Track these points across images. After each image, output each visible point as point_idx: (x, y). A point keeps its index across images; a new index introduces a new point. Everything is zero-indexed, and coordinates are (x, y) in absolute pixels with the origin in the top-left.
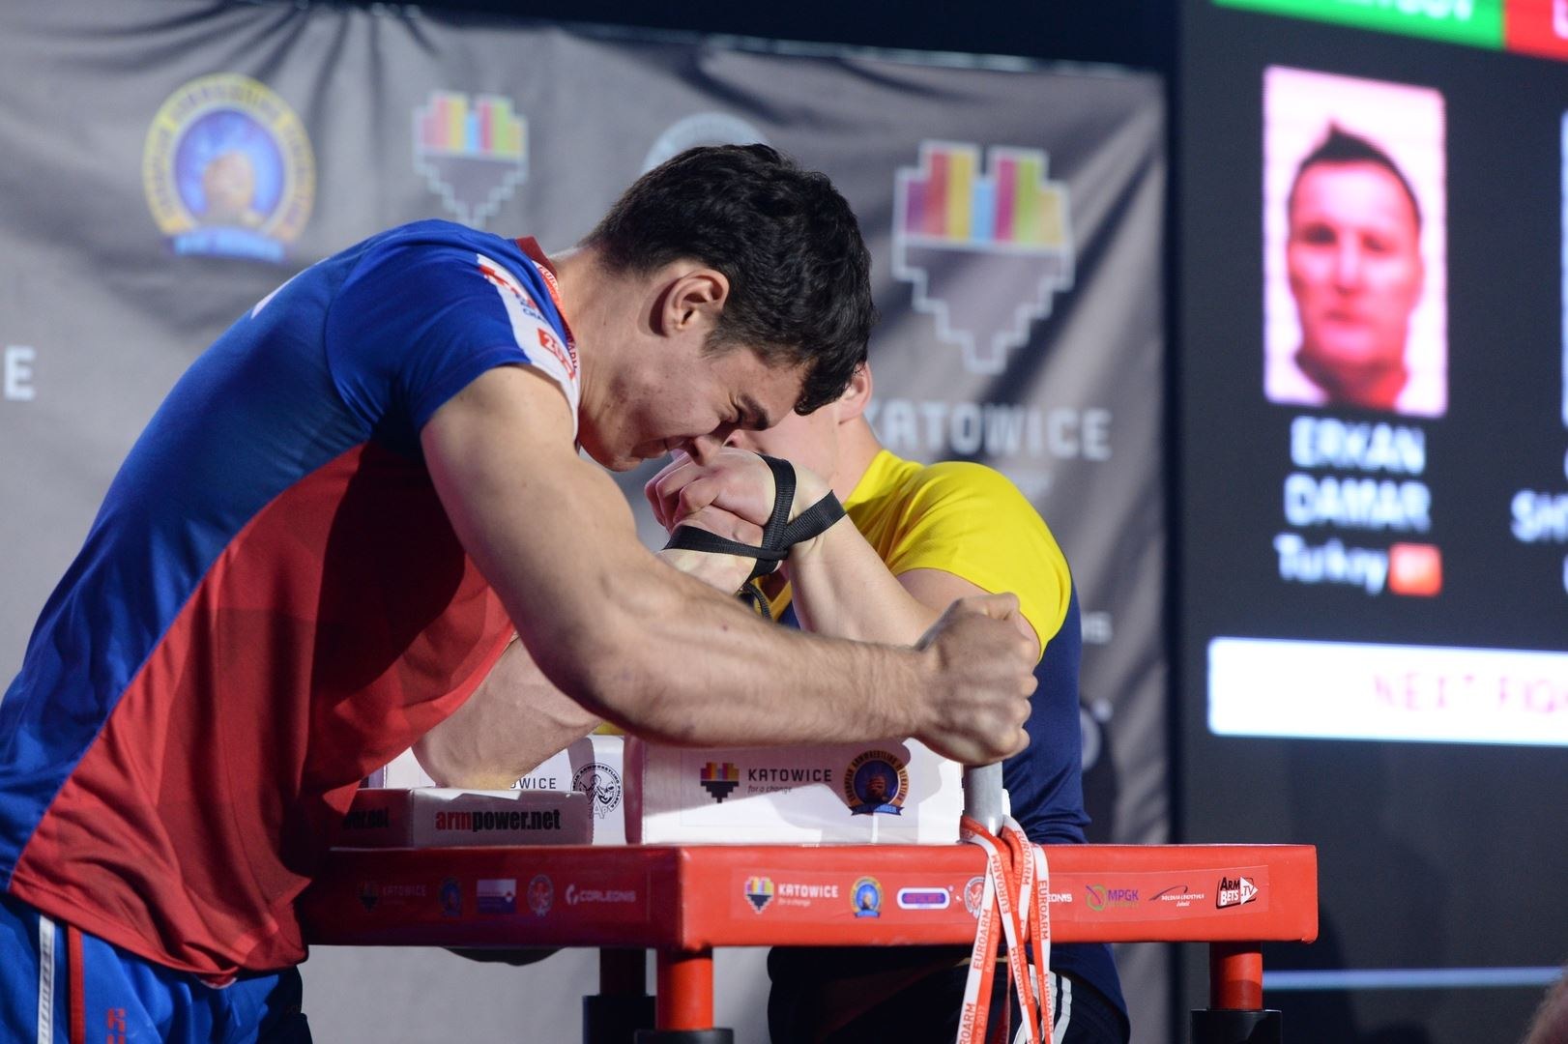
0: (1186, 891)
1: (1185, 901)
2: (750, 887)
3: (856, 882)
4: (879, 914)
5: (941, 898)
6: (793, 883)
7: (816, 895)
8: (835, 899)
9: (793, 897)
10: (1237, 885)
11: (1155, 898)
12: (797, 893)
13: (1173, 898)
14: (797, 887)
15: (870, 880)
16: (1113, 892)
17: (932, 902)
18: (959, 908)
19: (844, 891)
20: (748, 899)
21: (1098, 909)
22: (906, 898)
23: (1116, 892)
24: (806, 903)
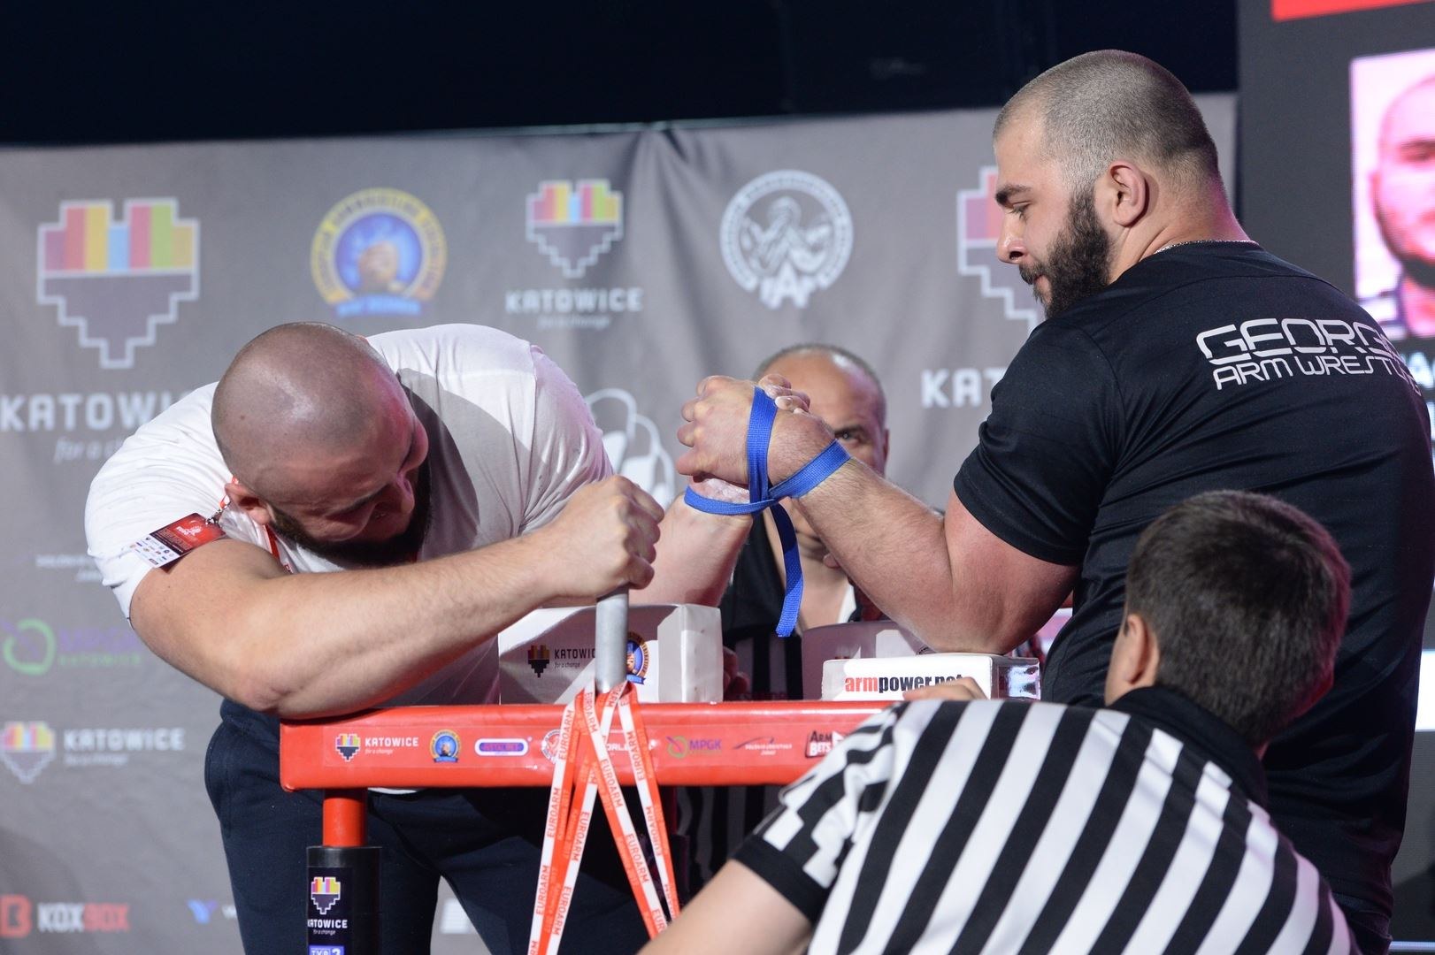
0: (772, 742)
1: (770, 750)
2: (340, 741)
3: (436, 734)
4: (457, 760)
5: (520, 747)
6: (378, 737)
7: (398, 745)
8: (415, 747)
9: (379, 747)
10: (829, 738)
11: (739, 747)
12: (381, 744)
13: (757, 747)
14: (381, 739)
15: (449, 732)
16: (694, 741)
17: (510, 750)
18: (537, 753)
19: (425, 740)
20: (339, 750)
21: (678, 756)
22: (483, 747)
23: (697, 742)
24: (389, 752)
